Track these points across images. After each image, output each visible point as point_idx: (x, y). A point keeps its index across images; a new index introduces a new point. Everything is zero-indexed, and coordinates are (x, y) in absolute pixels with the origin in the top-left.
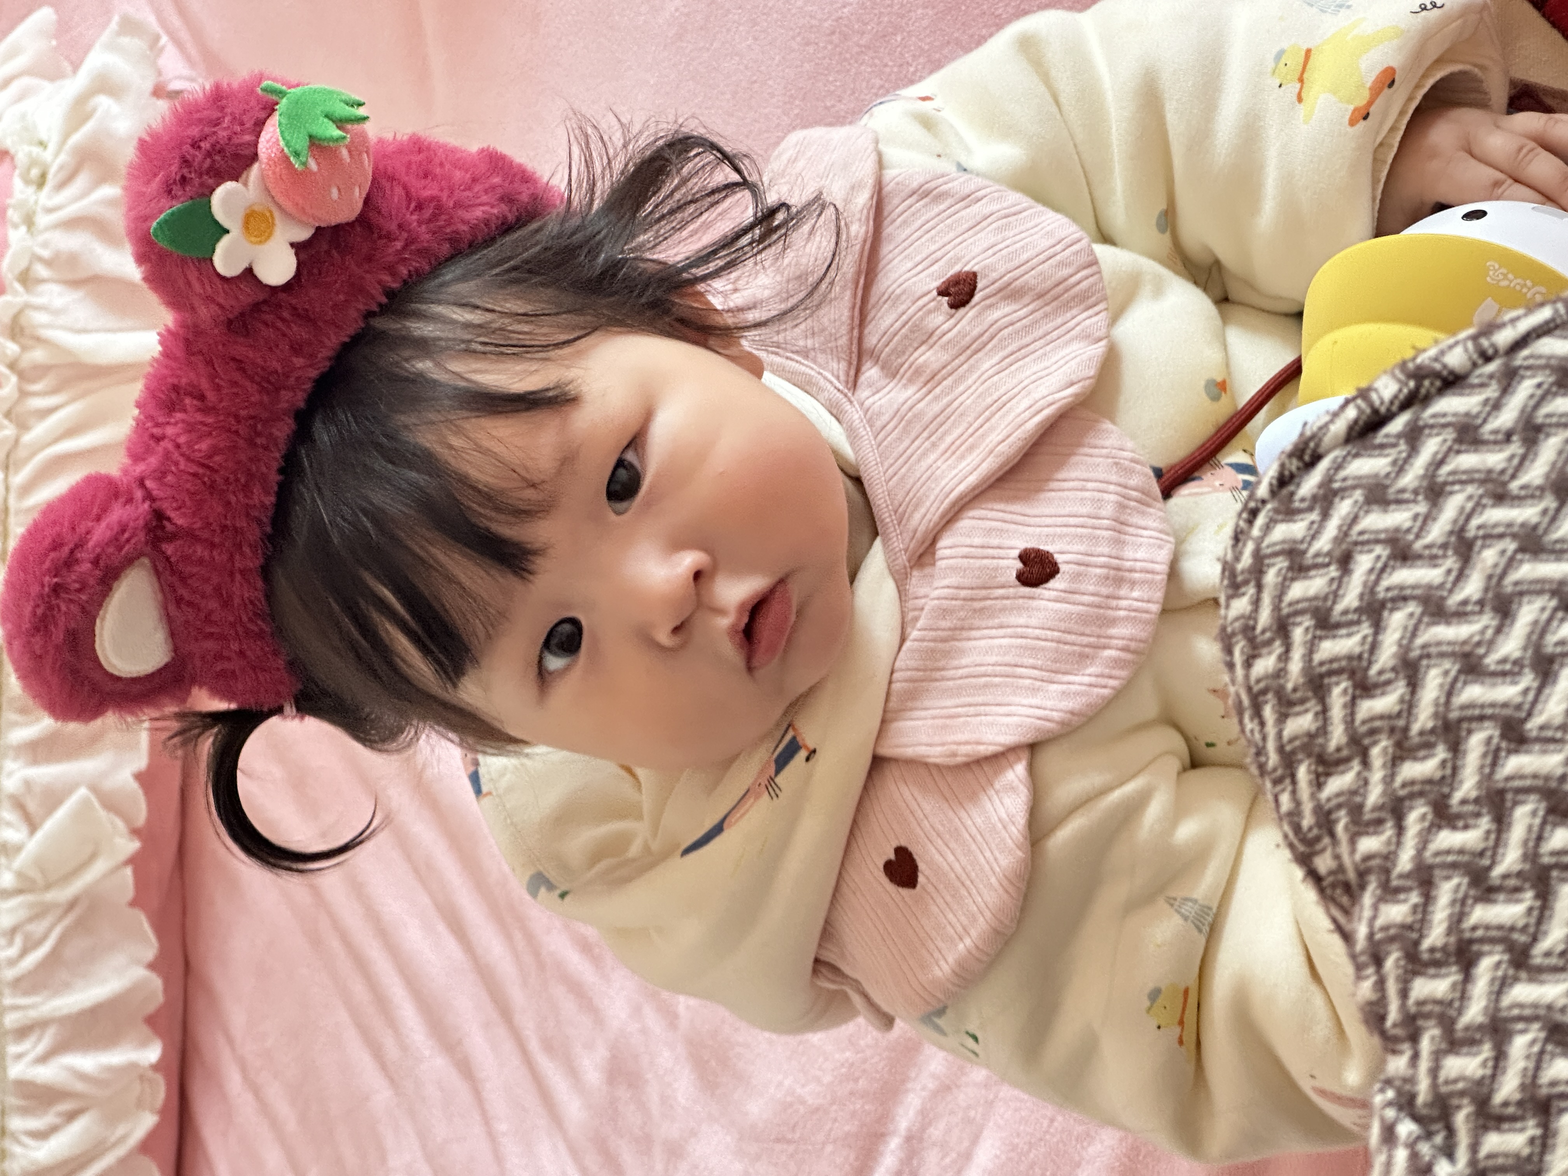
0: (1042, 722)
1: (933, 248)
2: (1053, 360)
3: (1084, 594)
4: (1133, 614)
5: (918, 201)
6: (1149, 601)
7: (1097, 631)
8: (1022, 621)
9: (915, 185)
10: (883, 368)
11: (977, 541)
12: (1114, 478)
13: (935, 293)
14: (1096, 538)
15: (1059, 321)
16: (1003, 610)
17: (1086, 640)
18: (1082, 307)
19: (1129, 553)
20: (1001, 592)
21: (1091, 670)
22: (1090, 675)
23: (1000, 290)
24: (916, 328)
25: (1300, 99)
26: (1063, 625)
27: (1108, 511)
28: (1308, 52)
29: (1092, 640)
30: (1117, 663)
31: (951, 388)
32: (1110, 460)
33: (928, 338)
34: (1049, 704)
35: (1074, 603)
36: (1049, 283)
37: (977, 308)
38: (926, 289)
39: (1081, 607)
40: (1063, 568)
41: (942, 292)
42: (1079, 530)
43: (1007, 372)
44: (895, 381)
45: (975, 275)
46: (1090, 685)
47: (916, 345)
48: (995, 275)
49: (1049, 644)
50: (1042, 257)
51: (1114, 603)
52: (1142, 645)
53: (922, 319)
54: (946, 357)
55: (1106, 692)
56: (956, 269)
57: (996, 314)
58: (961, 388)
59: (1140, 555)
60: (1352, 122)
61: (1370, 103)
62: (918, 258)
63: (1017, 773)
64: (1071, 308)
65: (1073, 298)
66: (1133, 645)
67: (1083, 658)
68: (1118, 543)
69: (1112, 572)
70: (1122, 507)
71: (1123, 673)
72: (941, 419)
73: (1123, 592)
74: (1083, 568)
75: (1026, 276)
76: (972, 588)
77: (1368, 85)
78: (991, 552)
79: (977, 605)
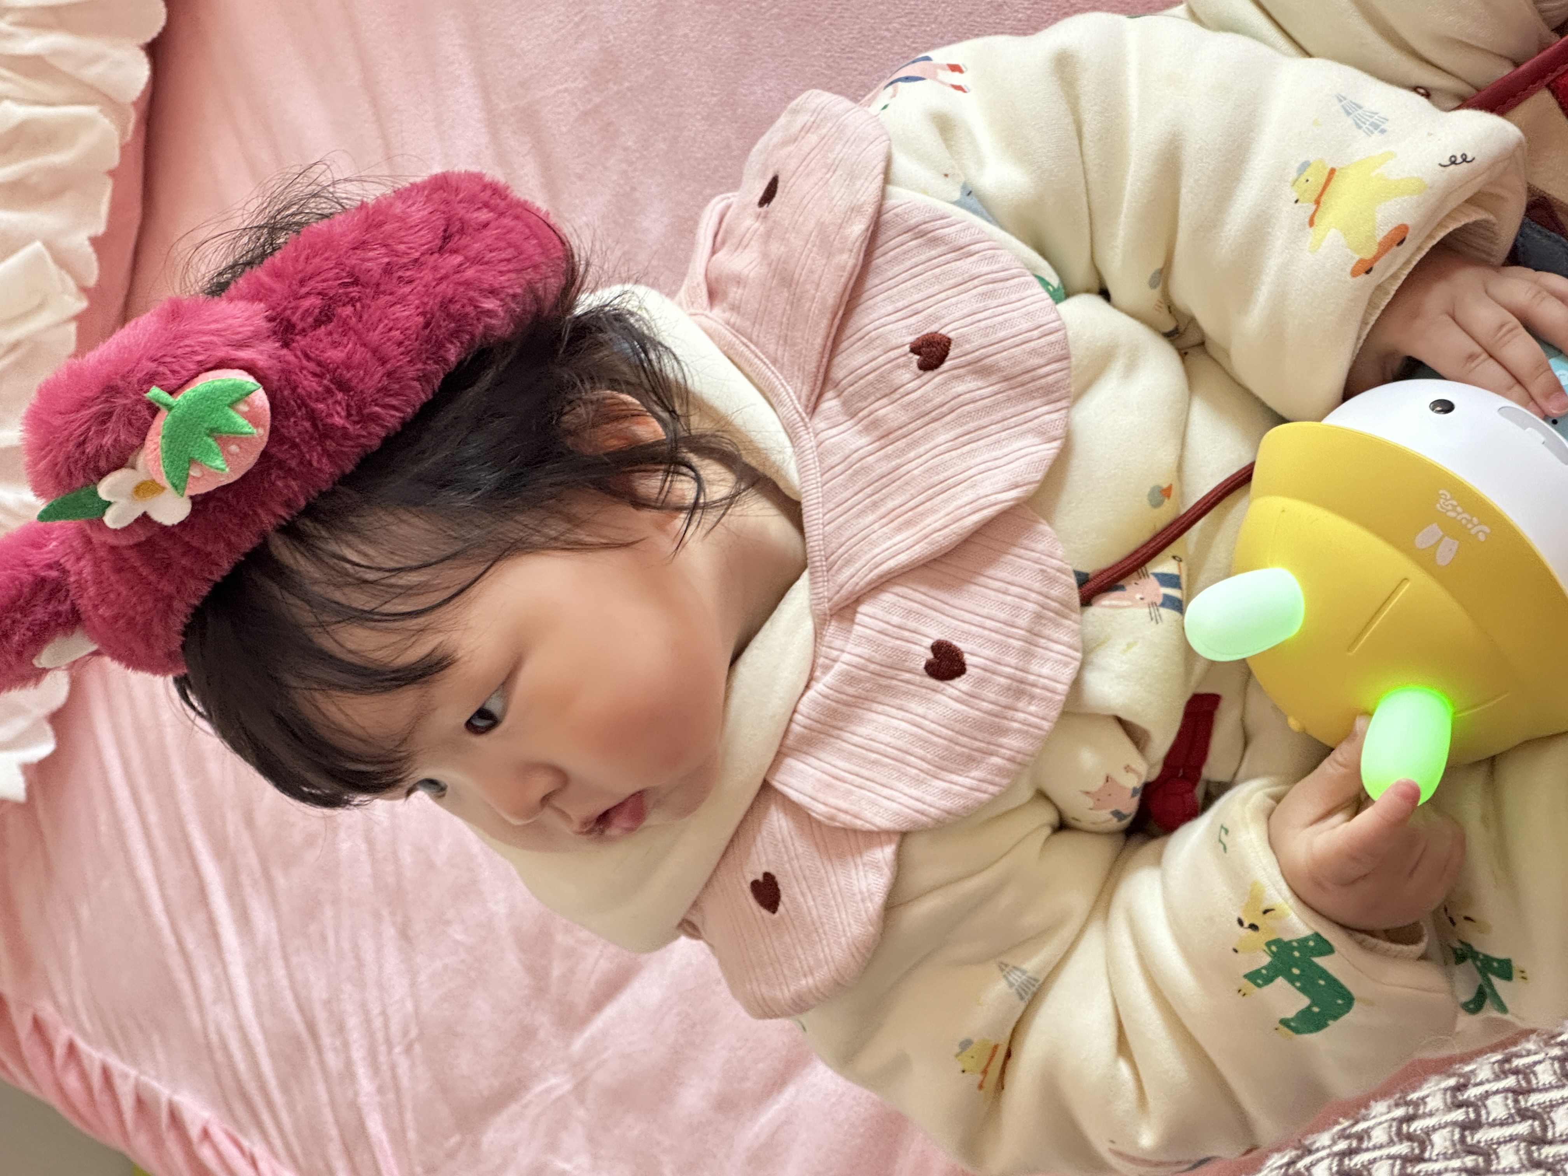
0: (918, 815)
1: (917, 297)
2: (1006, 450)
3: (984, 700)
4: (1025, 728)
5: (912, 240)
6: (1043, 719)
7: (988, 738)
8: (921, 710)
9: (913, 222)
10: (844, 404)
11: (895, 620)
12: (1036, 586)
13: (907, 348)
14: (1008, 647)
15: (1020, 408)
16: (906, 693)
17: (977, 744)
18: (1044, 399)
19: (1034, 667)
20: (907, 676)
21: (975, 773)
22: (973, 778)
23: (969, 364)
24: (881, 379)
25: (1311, 223)
26: (958, 726)
27: (1023, 621)
28: (1332, 171)
29: (983, 745)
30: (1000, 771)
31: (903, 452)
32: (1038, 566)
33: (891, 392)
34: (929, 798)
35: (972, 707)
36: (1018, 369)
37: (945, 375)
38: (899, 341)
39: (977, 713)
40: (970, 670)
41: (915, 349)
42: (994, 635)
43: (959, 451)
44: (852, 421)
45: (949, 341)
46: (971, 789)
47: (878, 396)
48: (968, 347)
49: (941, 741)
50: (1018, 339)
51: (1010, 713)
52: (1027, 758)
53: (890, 372)
54: (904, 418)
55: (985, 796)
56: (933, 328)
57: (960, 388)
58: (912, 454)
59: (1045, 671)
60: (1354, 273)
61: (1376, 258)
62: (900, 304)
63: (886, 853)
64: (1034, 398)
65: (1038, 390)
66: (1019, 757)
67: (969, 761)
68: (1027, 655)
69: (1015, 684)
70: (1039, 617)
71: (1005, 782)
72: (887, 479)
73: (1021, 705)
74: (988, 674)
75: (998, 356)
76: (882, 665)
77: (1379, 239)
78: (906, 634)
79: (883, 681)
